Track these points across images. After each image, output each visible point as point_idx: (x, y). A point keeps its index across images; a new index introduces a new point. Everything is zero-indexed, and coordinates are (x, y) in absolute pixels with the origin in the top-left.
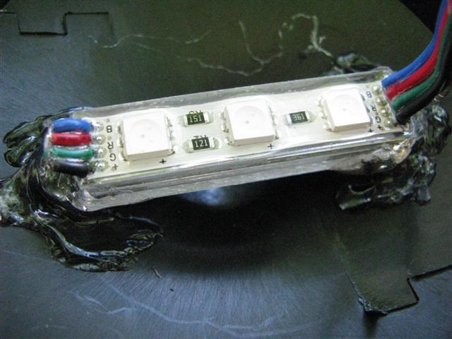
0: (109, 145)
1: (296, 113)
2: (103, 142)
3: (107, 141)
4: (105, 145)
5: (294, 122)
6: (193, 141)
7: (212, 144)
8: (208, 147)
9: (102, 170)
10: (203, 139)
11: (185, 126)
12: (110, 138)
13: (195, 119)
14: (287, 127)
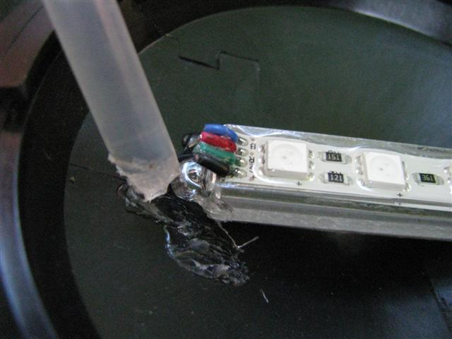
0: (251, 159)
1: (426, 175)
2: (246, 155)
3: (249, 155)
4: (247, 158)
5: (423, 180)
6: (329, 174)
7: (346, 180)
8: (342, 182)
9: (241, 177)
10: (339, 175)
11: (323, 161)
12: (252, 154)
13: (334, 157)
14: (416, 183)
